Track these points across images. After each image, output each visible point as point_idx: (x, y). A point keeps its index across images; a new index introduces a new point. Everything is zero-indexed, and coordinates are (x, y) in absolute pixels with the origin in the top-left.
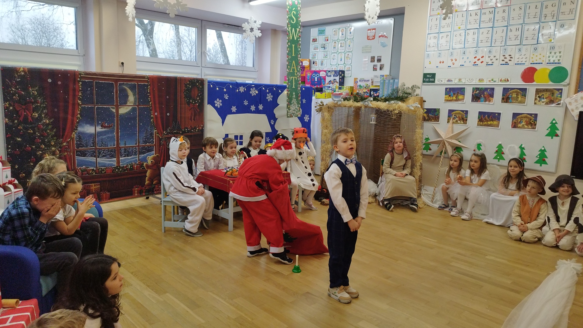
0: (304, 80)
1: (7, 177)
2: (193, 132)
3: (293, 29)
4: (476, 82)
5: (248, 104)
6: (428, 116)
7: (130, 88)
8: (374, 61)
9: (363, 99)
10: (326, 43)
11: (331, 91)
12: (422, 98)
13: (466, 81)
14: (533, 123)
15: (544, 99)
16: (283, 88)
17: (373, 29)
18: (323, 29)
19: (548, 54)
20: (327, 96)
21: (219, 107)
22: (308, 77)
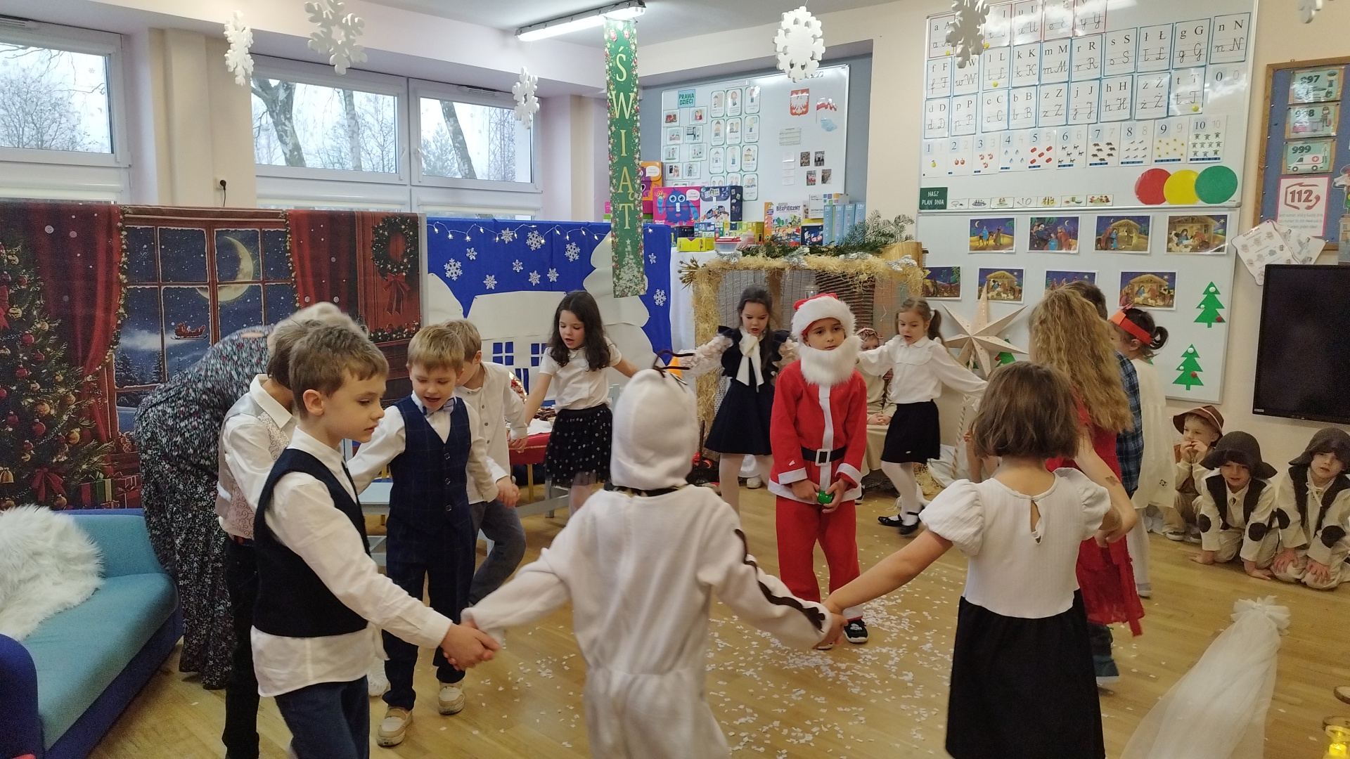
0: (649, 209)
2: (396, 339)
3: (622, 94)
4: (1037, 206)
5: (522, 269)
6: (935, 285)
7: (241, 241)
8: (808, 164)
9: (786, 250)
10: (697, 125)
11: (713, 233)
12: (919, 244)
13: (1016, 203)
14: (1166, 293)
15: (1187, 239)
16: (602, 230)
18: (690, 93)
19: (1192, 139)
20: (704, 245)
21: (455, 278)
22: (660, 204)
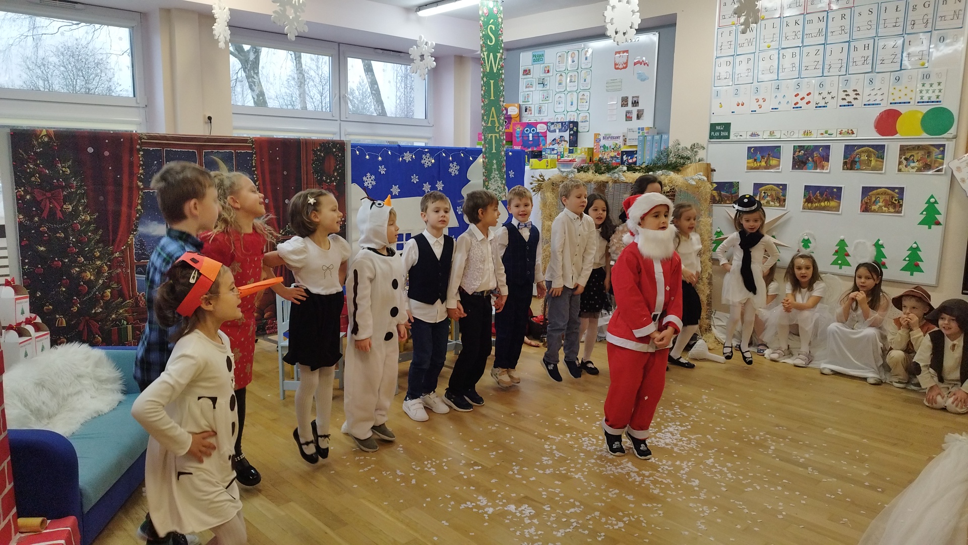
0: (510, 138)
1: (23, 313)
3: (491, 54)
4: (799, 137)
5: (418, 181)
6: (720, 195)
7: (222, 159)
8: (627, 105)
9: (610, 169)
10: (545, 77)
11: (556, 155)
12: (709, 165)
13: (782, 135)
14: (896, 202)
15: (914, 162)
16: (476, 153)
17: (624, 52)
18: (541, 53)
19: (920, 87)
20: (549, 164)
21: (370, 187)
22: (518, 134)
